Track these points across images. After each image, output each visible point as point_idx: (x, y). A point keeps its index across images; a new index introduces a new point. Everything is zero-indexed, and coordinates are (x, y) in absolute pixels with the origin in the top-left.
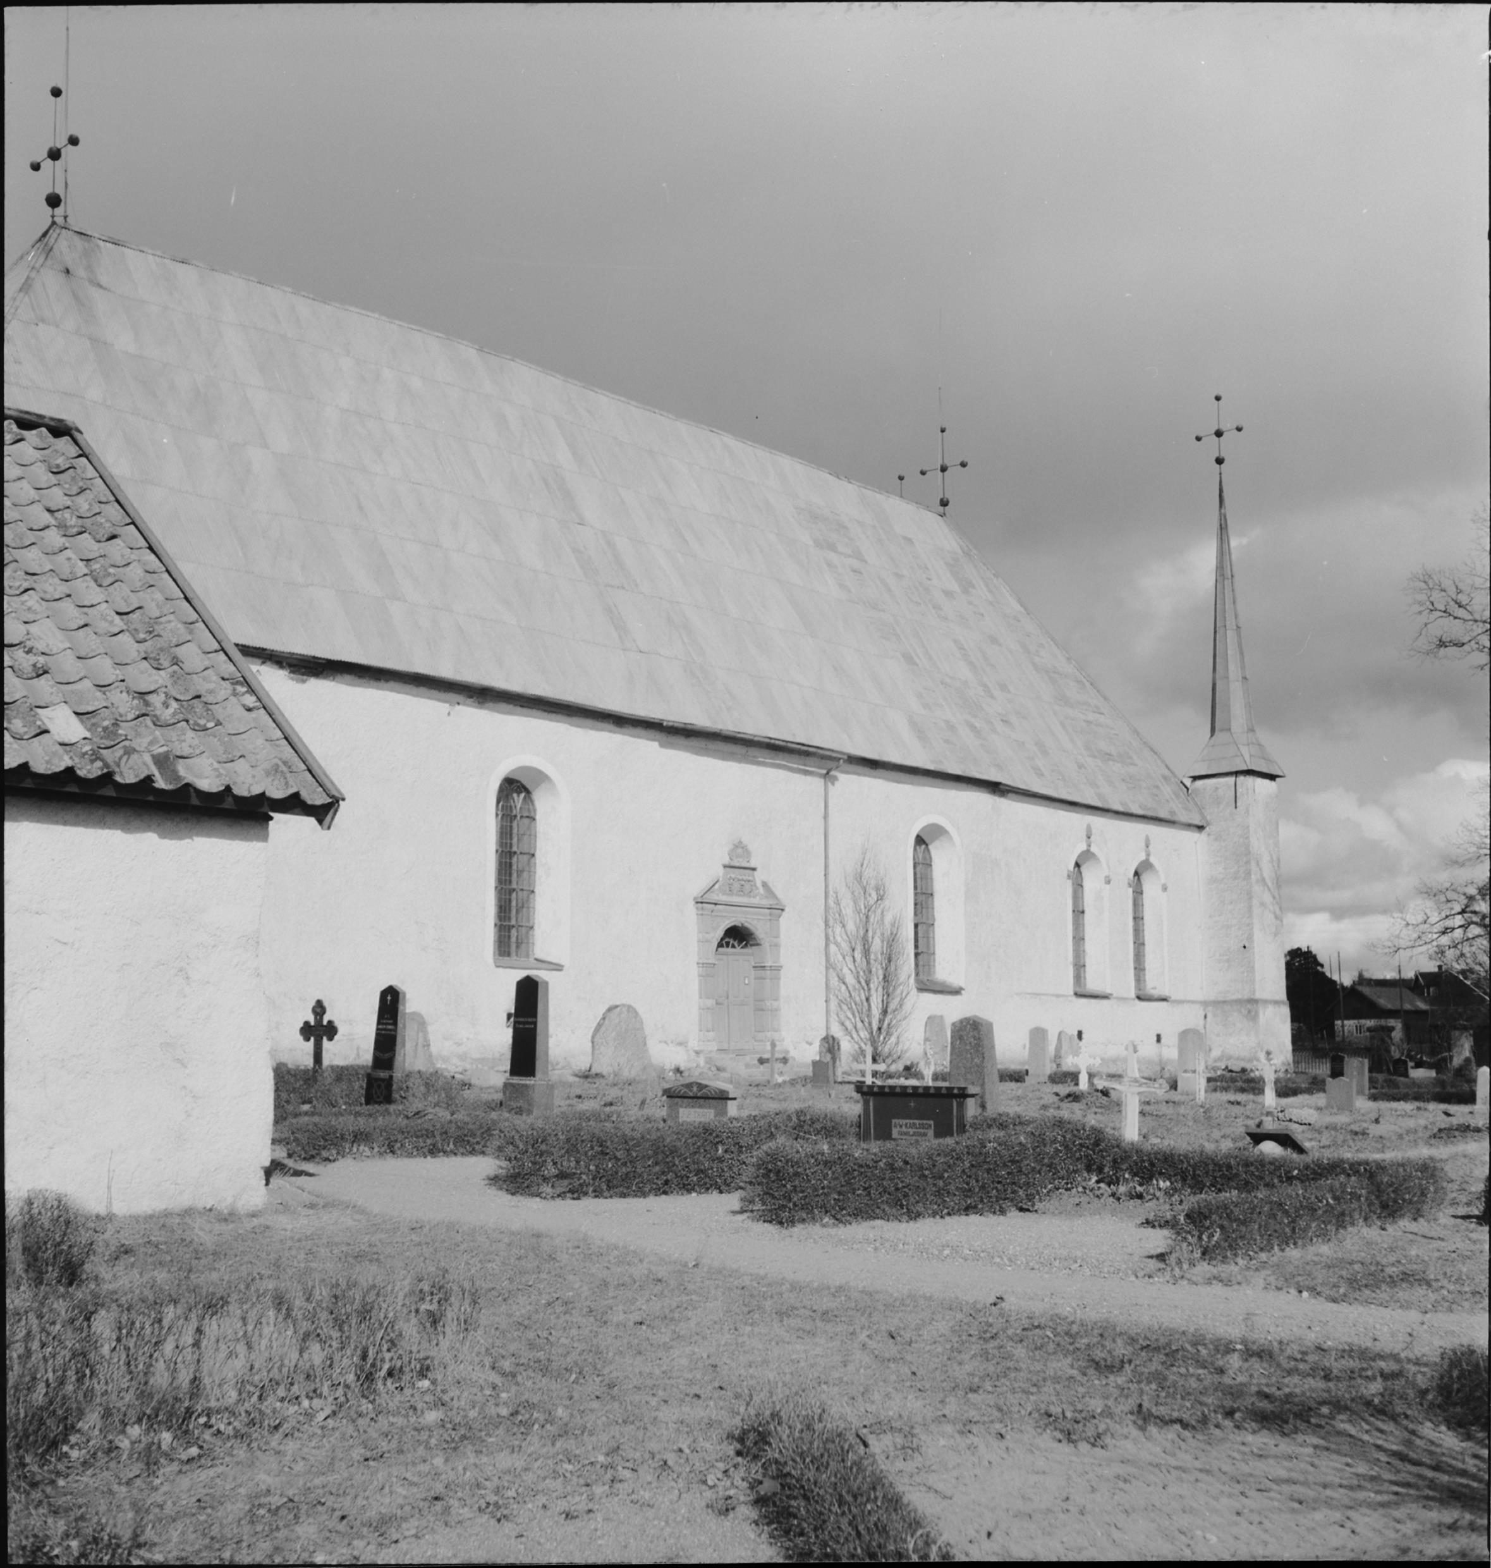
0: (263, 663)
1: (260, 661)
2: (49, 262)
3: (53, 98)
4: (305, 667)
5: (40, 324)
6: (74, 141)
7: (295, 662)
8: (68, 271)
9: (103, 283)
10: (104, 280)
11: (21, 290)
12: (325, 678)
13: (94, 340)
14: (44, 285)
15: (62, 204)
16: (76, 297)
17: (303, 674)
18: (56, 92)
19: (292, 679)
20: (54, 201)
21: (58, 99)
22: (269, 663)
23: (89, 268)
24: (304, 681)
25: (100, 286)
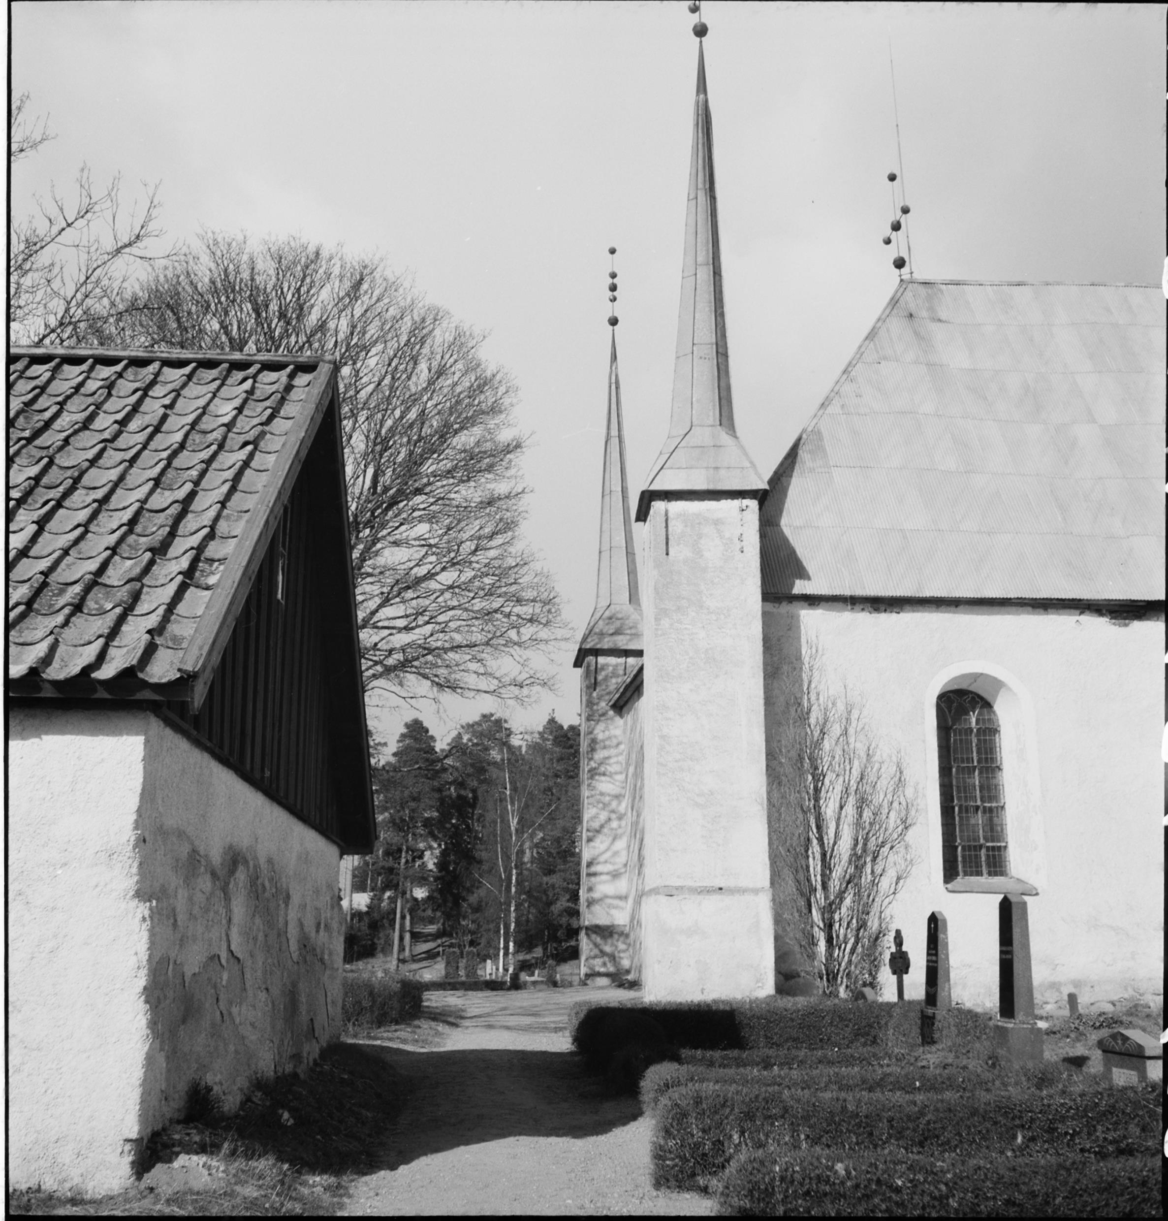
0: (1081, 613)
1: (1078, 612)
2: (895, 311)
3: (891, 183)
4: (1127, 612)
5: (883, 362)
6: (905, 211)
7: (1116, 608)
8: (911, 315)
9: (943, 318)
10: (943, 315)
11: (867, 338)
12: (1148, 619)
13: (929, 365)
14: (888, 330)
15: (907, 264)
16: (917, 334)
17: (1125, 619)
18: (892, 178)
19: (1114, 624)
20: (900, 264)
21: (895, 182)
22: (1087, 612)
23: (931, 309)
24: (1126, 625)
25: (940, 320)
